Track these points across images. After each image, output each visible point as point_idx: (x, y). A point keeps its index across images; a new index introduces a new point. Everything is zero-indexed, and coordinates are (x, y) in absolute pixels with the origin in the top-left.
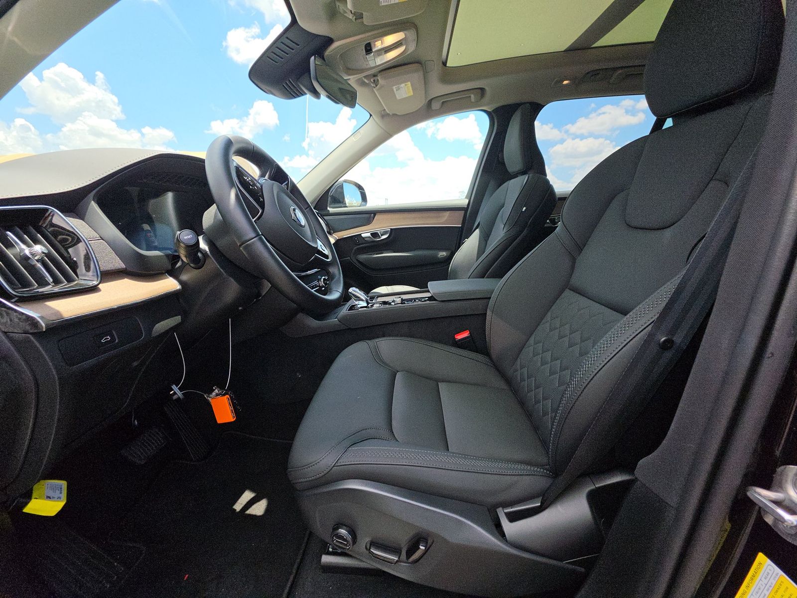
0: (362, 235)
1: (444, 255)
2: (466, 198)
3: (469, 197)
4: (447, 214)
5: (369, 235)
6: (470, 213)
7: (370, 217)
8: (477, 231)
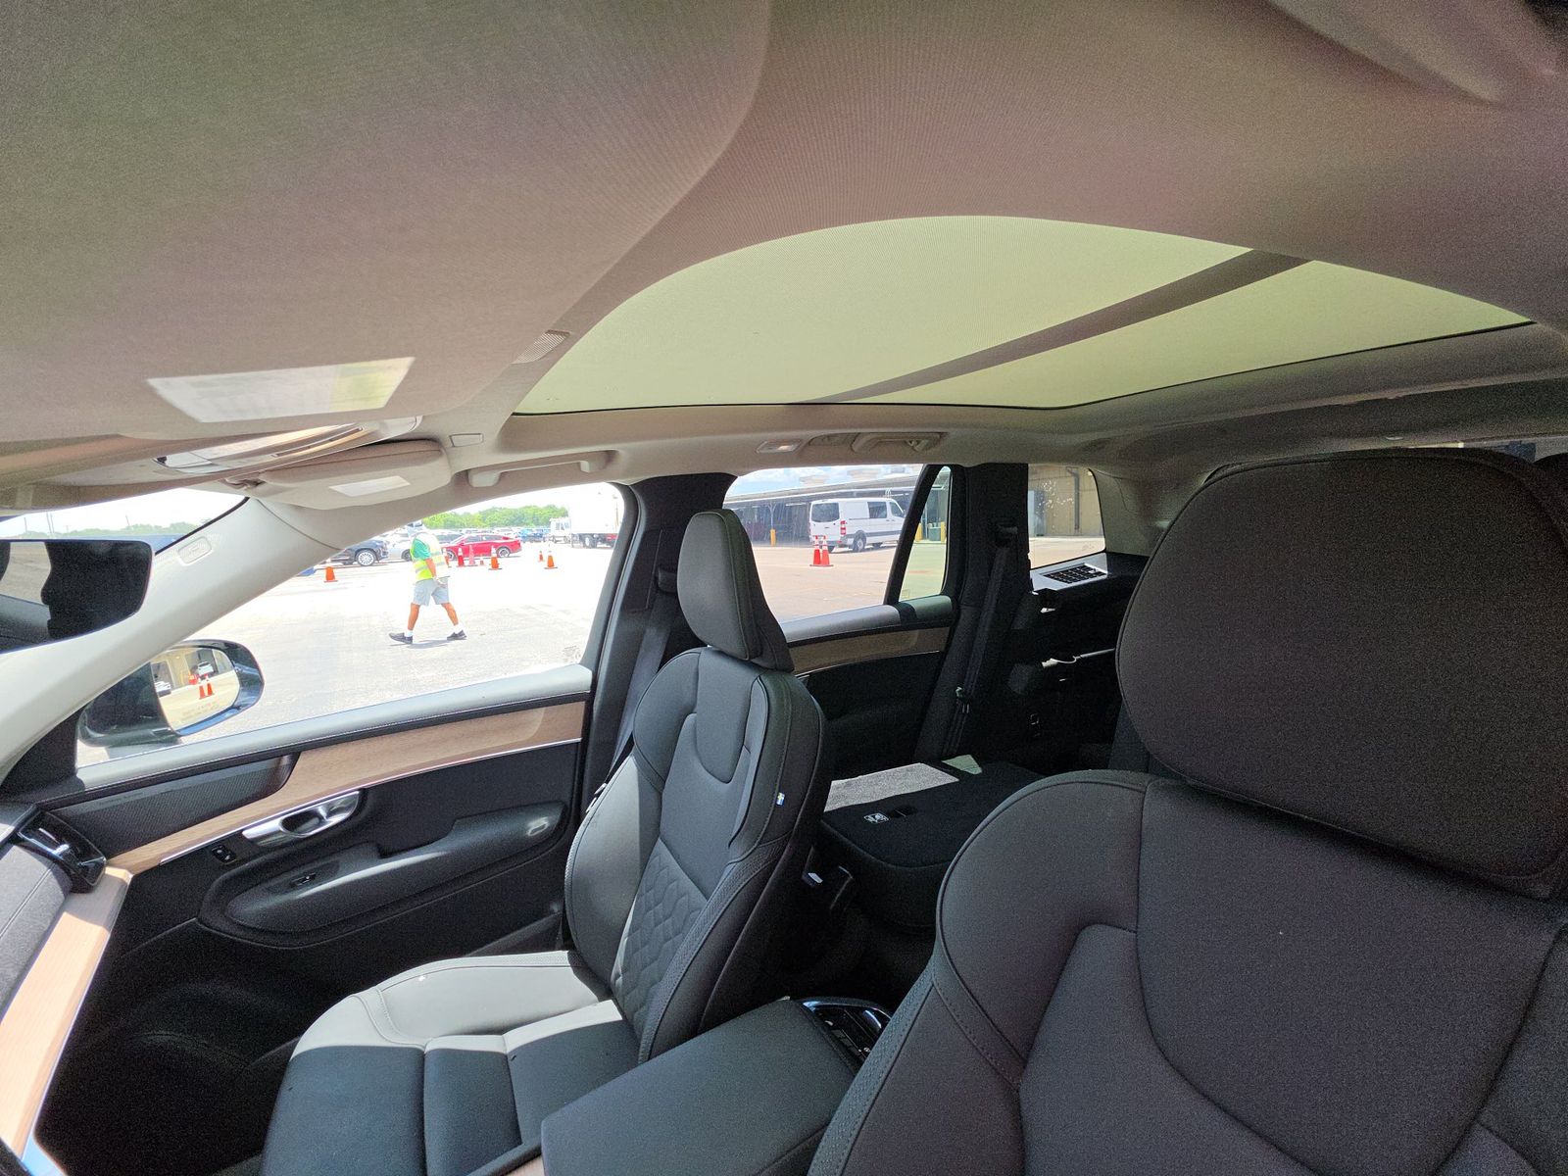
0: (244, 833)
1: (543, 826)
2: (583, 663)
3: (594, 661)
4: (539, 714)
5: (275, 825)
6: (603, 707)
7: (277, 769)
8: (630, 761)
